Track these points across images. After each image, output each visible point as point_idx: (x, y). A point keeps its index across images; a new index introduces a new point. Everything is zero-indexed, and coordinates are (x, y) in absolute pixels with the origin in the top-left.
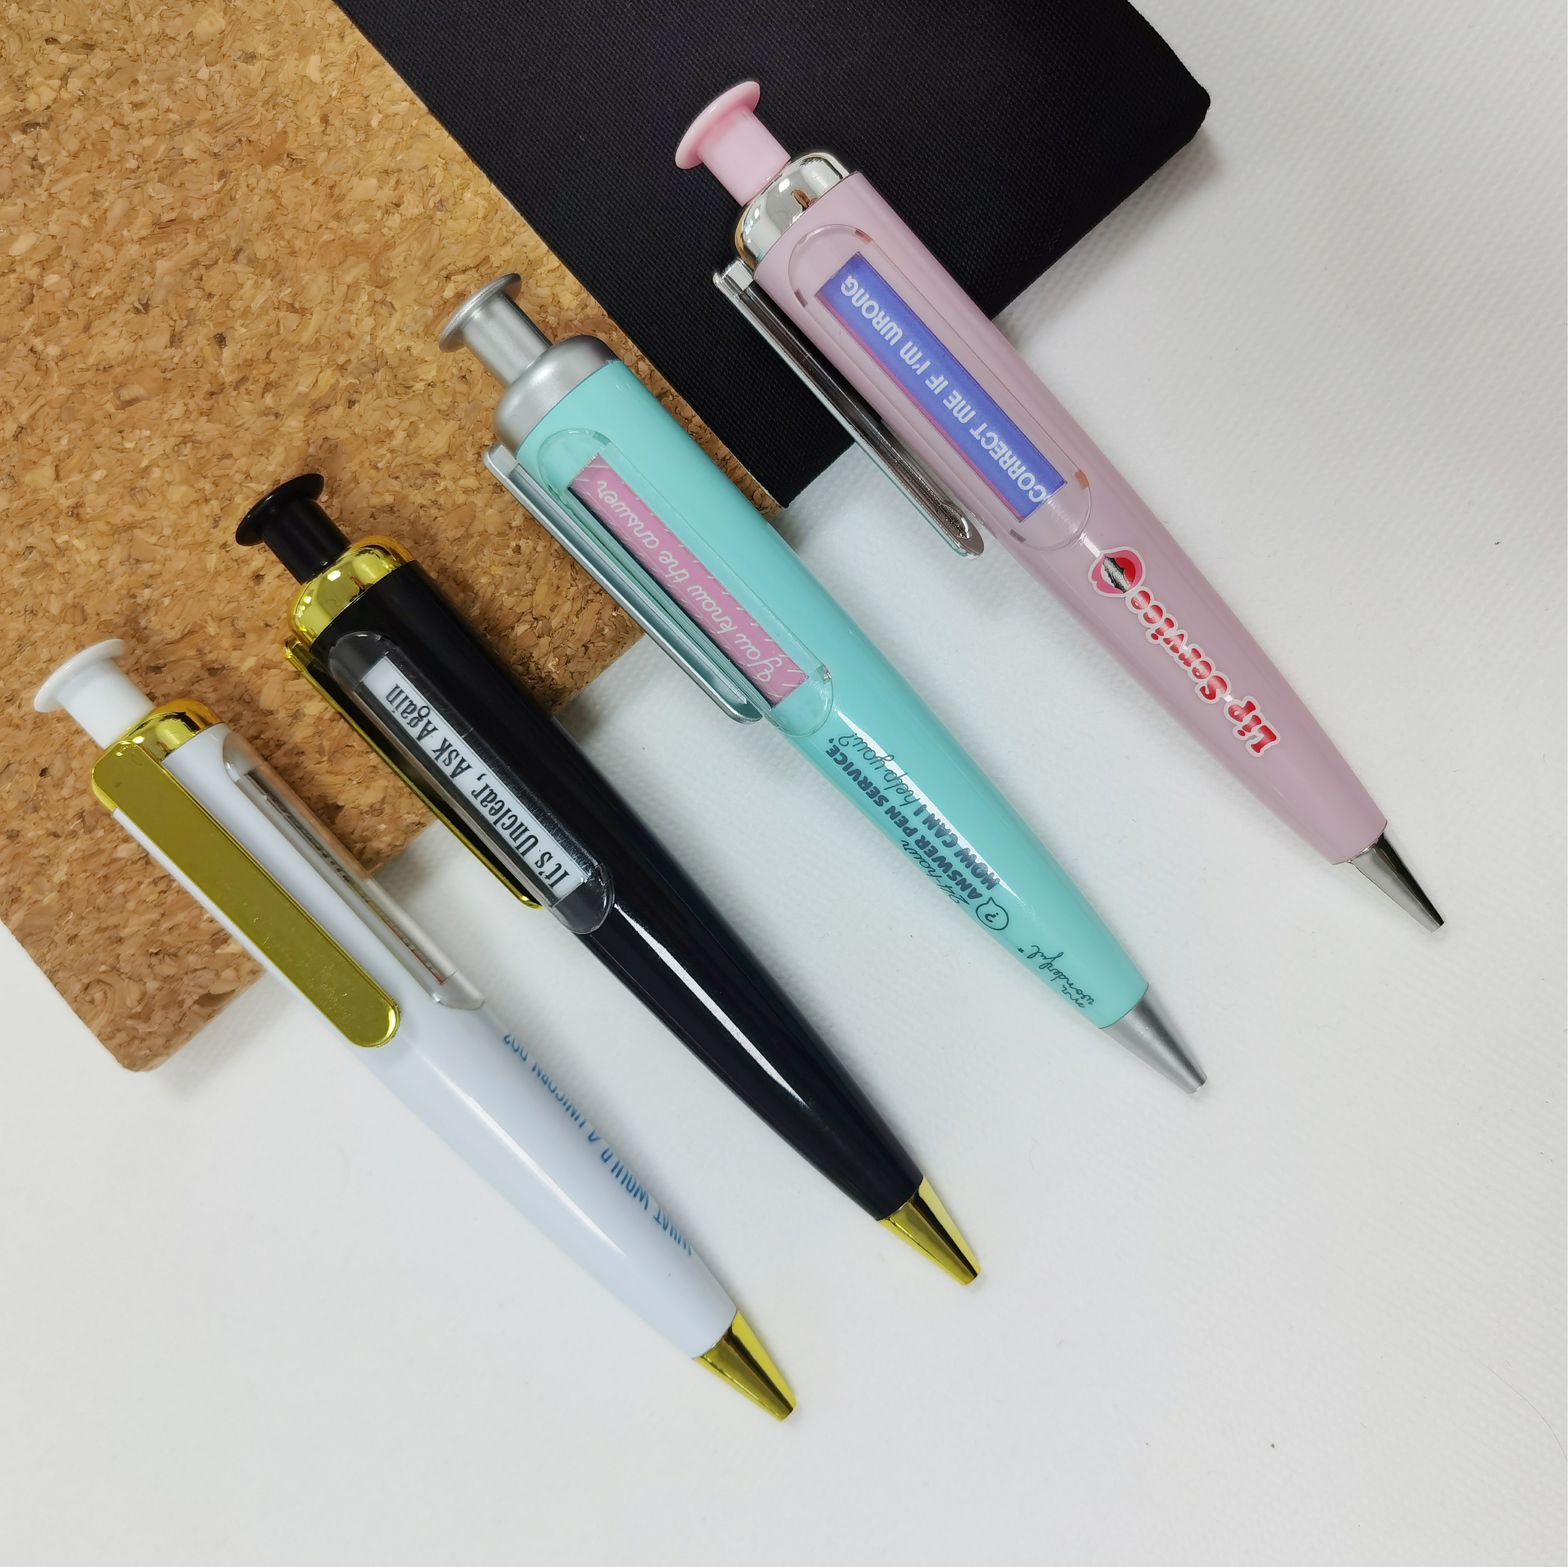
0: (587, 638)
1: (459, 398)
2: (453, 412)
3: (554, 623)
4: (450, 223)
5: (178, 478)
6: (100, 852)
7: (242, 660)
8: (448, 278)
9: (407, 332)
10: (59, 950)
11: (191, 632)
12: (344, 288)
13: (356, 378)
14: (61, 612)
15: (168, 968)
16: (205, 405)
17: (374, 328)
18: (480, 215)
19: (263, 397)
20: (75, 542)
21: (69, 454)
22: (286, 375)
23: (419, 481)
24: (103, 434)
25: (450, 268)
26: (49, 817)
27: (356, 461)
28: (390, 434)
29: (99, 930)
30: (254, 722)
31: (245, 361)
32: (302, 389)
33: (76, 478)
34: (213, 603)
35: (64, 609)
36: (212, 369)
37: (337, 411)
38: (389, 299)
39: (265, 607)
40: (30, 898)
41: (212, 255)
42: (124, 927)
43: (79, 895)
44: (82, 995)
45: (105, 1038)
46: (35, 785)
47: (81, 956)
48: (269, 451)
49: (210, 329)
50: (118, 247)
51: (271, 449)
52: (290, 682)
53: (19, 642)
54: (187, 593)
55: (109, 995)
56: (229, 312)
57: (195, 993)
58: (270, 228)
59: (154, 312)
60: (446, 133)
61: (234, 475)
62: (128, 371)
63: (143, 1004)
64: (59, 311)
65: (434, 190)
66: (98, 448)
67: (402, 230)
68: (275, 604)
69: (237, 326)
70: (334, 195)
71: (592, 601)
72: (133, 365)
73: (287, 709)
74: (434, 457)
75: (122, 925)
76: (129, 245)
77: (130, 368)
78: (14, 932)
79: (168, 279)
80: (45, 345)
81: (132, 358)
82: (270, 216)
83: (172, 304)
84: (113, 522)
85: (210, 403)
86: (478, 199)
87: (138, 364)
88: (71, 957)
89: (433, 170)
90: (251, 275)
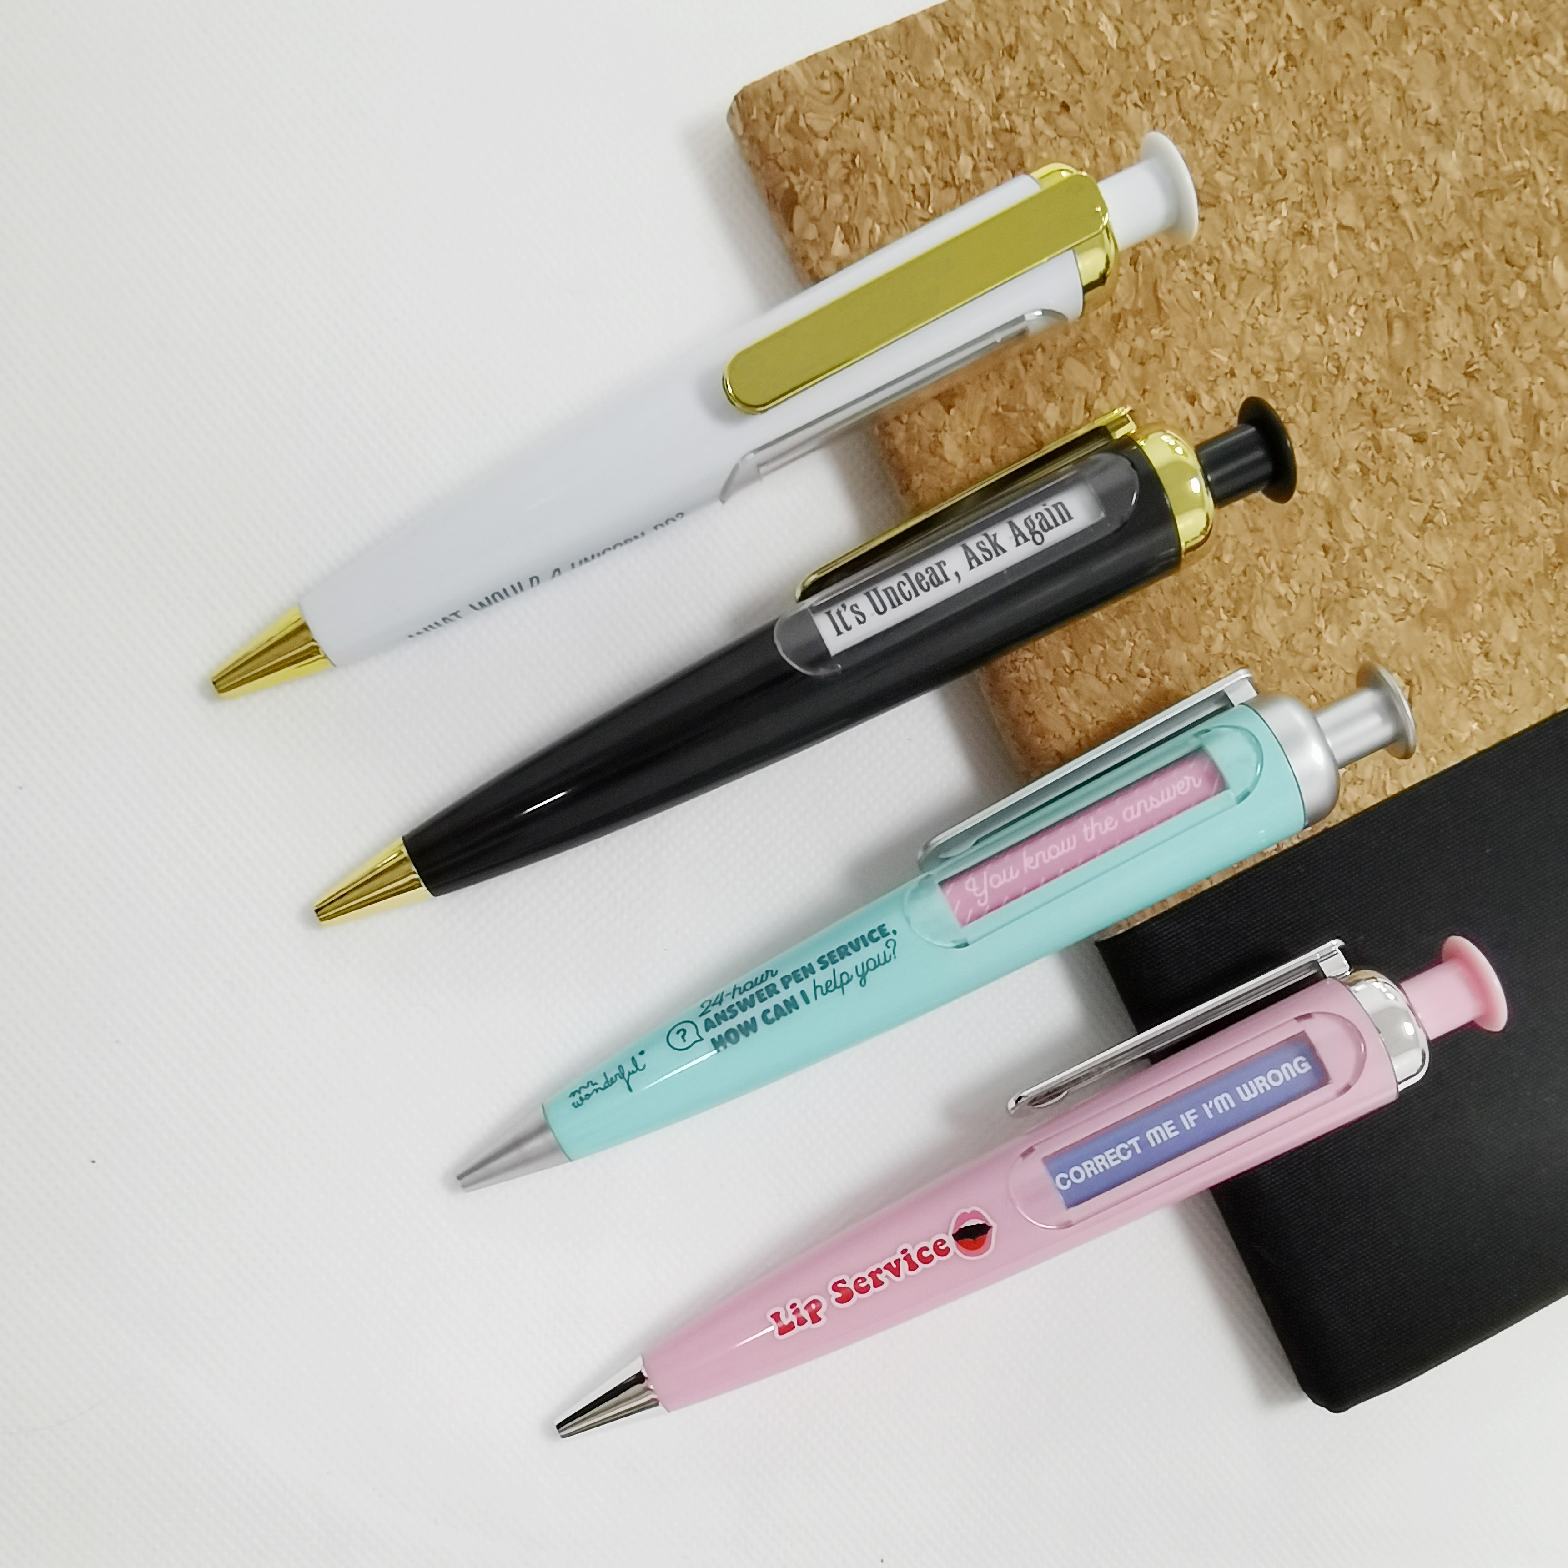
0: (1040, 718)
1: (1299, 658)
2: (1288, 649)
3: (1063, 690)
4: (1456, 701)
5: (1308, 349)
6: (971, 138)
7: (1119, 355)
8: (1409, 683)
9: (1373, 626)
10: (884, 58)
11: (1160, 309)
12: (1431, 578)
13: (1348, 561)
14: (1217, 183)
15: (835, 170)
16: (1367, 401)
17: (1387, 595)
18: (1454, 732)
19: (1359, 462)
20: (1278, 221)
21: (1360, 247)
22: (1371, 492)
23: (1234, 594)
24: (1368, 288)
25: (1417, 688)
26: (1020, 96)
27: (1272, 537)
28: (1286, 579)
29: (893, 109)
30: (1056, 346)
31: (1396, 457)
32: (1354, 504)
33: (1337, 245)
34: (1182, 343)
35: (1216, 186)
36: (1397, 419)
37: (1323, 533)
38: (1408, 618)
39: (1162, 396)
40: (945, 46)
41: (1496, 458)
42: (889, 137)
43: (934, 100)
44: (832, 67)
45: (780, 77)
46: (1054, 92)
47: (872, 80)
48: (1307, 450)
49: (1433, 433)
50: (1531, 368)
51: (1309, 454)
52: (1083, 397)
53: (1198, 128)
54: (1198, 318)
55: (825, 97)
56: (1442, 456)
57: (802, 189)
58: (1503, 522)
59: (1463, 382)
60: (1534, 722)
61: (1295, 406)
62: (1420, 335)
63: (806, 130)
64: (1491, 287)
65: (1489, 694)
66: (1359, 278)
67: (1465, 652)
68: (1164, 407)
69: (1428, 459)
70: (1513, 596)
71: (1073, 734)
72: (1423, 342)
73: (1059, 384)
74: (1253, 616)
75: (892, 135)
76: (1529, 379)
77: (1422, 338)
78: (914, 17)
79: (1488, 406)
80: (1464, 260)
81: (1429, 345)
82: (1513, 528)
83: (1465, 401)
84: (1286, 267)
85: (1367, 405)
86: (1467, 734)
87: (1422, 347)
88: (874, 69)
89: (1506, 699)
90: (1469, 490)
